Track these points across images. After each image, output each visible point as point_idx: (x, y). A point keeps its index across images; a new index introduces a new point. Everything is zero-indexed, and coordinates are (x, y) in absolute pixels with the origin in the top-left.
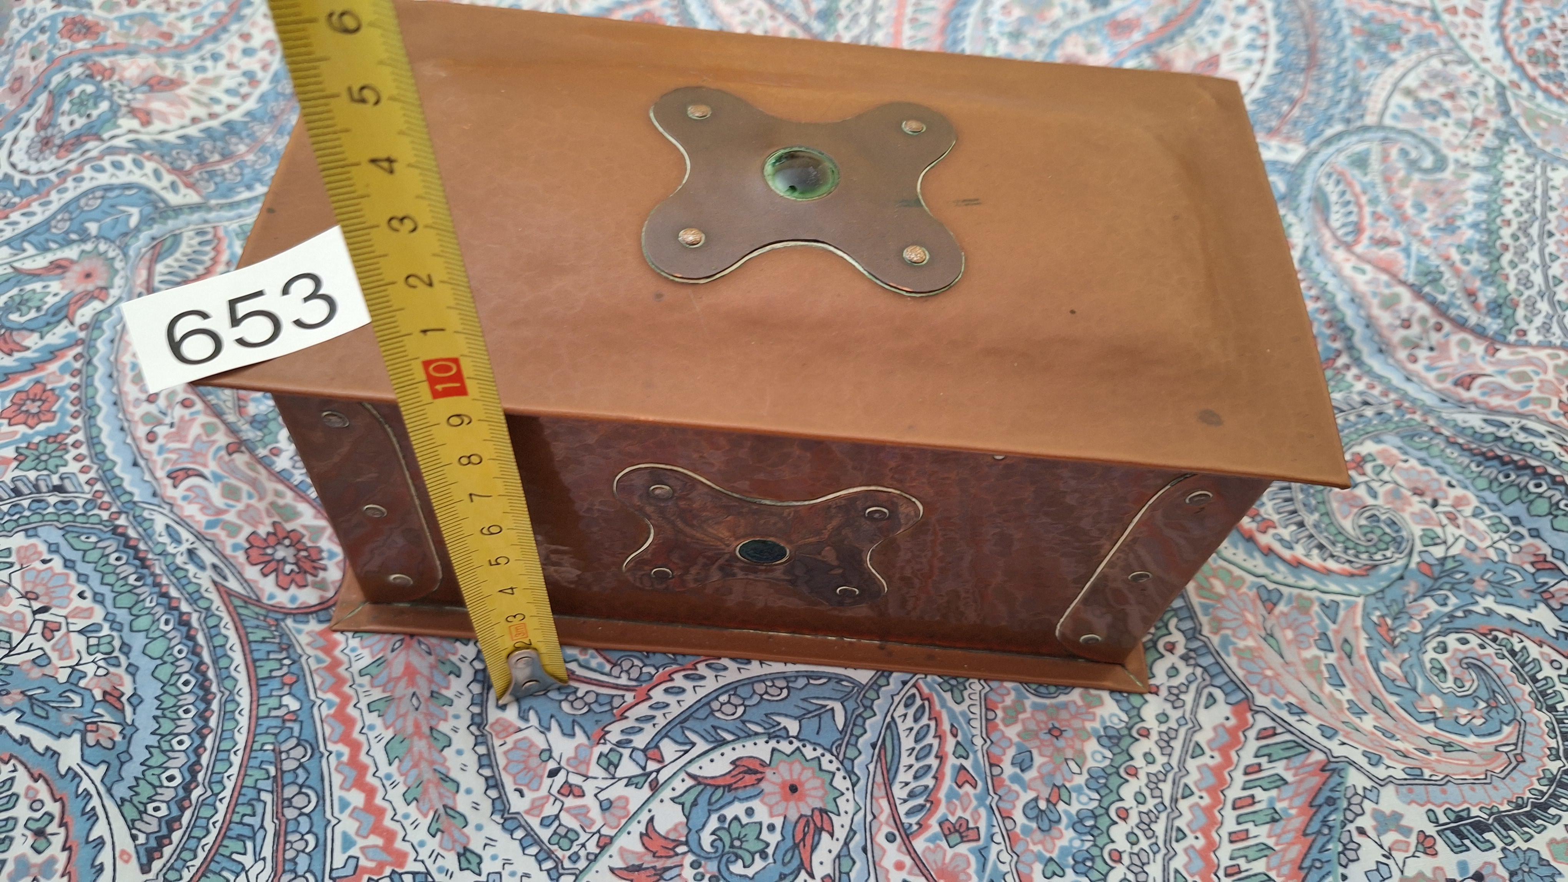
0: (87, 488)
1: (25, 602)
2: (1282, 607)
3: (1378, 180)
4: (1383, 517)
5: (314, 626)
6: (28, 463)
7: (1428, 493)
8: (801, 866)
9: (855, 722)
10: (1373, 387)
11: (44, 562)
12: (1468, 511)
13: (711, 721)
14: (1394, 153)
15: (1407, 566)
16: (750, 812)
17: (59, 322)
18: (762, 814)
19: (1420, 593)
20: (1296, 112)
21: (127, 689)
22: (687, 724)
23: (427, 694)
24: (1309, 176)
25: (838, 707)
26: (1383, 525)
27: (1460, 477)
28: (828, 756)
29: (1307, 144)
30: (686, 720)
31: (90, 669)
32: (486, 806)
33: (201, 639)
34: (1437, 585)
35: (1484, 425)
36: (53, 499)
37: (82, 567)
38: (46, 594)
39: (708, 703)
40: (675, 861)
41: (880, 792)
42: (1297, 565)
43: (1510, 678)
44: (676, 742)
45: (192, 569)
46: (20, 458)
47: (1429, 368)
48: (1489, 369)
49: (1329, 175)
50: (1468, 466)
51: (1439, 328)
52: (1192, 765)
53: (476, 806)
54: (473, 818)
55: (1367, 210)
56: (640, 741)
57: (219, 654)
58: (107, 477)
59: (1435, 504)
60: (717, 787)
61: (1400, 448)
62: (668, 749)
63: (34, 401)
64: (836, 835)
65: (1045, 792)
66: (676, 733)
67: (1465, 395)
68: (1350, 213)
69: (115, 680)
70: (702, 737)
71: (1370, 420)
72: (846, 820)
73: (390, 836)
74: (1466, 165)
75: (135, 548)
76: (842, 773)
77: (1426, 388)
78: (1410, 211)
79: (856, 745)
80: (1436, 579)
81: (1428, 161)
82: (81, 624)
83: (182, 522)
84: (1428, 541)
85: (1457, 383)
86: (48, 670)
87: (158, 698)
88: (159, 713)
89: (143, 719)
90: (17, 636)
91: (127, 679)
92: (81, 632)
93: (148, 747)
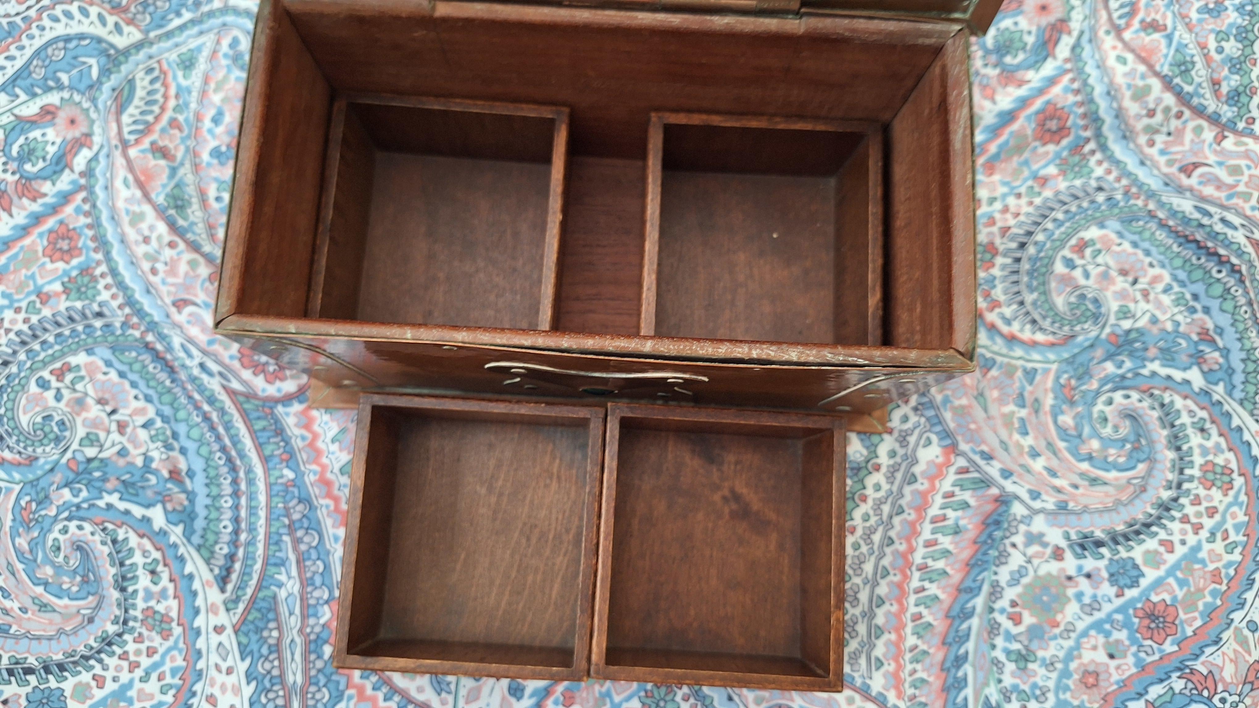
0: (119, 312)
1: (100, 407)
2: (994, 372)
4: (1089, 296)
5: (297, 407)
6: (73, 295)
7: (1131, 273)
10: (1110, 173)
11: (105, 374)
12: (1160, 288)
15: (1098, 336)
17: (63, 170)
19: (1104, 357)
21: (183, 466)
26: (1087, 303)
31: (155, 454)
34: (1118, 352)
35: (1192, 211)
36: (98, 324)
37: (131, 377)
38: (113, 398)
42: (1012, 339)
43: (1154, 426)
45: (205, 377)
46: (67, 291)
47: (1163, 153)
48: (1211, 160)
50: (1170, 247)
51: (1179, 115)
52: (907, 490)
57: (236, 441)
58: (132, 303)
59: (1135, 282)
61: (1118, 233)
63: (63, 239)
67: (1185, 181)
69: (175, 461)
71: (1100, 205)
75: (163, 359)
77: (1156, 172)
80: (1119, 347)
82: (141, 420)
83: (191, 341)
84: (1120, 315)
85: (1181, 170)
86: (129, 459)
87: (205, 470)
88: (208, 481)
89: (198, 485)
90: (102, 435)
91: (181, 459)
92: (144, 426)
93: (207, 507)
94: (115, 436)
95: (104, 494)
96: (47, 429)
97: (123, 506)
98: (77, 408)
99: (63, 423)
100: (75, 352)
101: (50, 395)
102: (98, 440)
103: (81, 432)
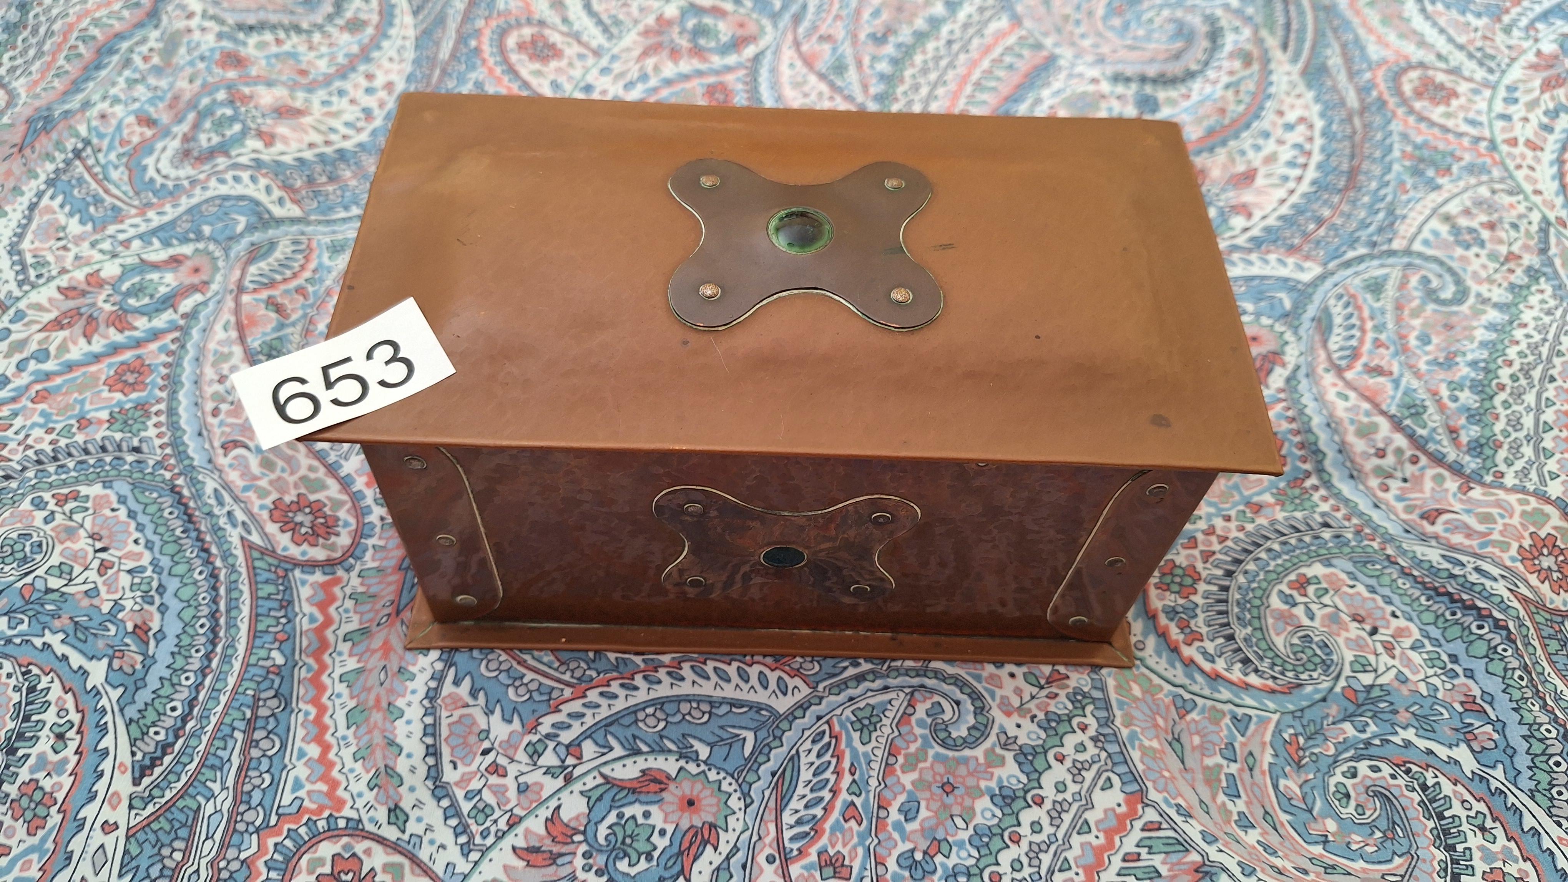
0: (159, 451)
1: (90, 541)
2: (1194, 716)
3: (1389, 307)
4: (1316, 639)
6: (117, 426)
7: (1369, 621)
8: (681, 872)
9: (762, 750)
10: (1338, 510)
11: (113, 510)
12: (1407, 643)
13: (633, 730)
14: (1414, 280)
15: (1331, 689)
16: (647, 815)
17: (165, 309)
18: (657, 818)
19: (1341, 717)
20: (1322, 232)
21: (155, 626)
22: (612, 729)
23: (396, 669)
24: (1317, 298)
25: (750, 736)
26: (1314, 646)
27: (1408, 609)
28: (729, 779)
29: (1325, 264)
30: (611, 724)
31: (128, 604)
32: (422, 771)
33: (222, 591)
34: (1360, 711)
35: (1441, 560)
36: (130, 458)
37: (142, 519)
38: (109, 537)
39: (635, 712)
40: (570, 847)
41: (770, 816)
43: (1415, 812)
44: (597, 743)
45: (228, 528)
46: (112, 420)
47: (1399, 499)
48: (1457, 507)
49: (1340, 297)
50: (1418, 599)
51: (1414, 460)
52: (1076, 840)
53: (413, 770)
54: (408, 779)
55: (1370, 336)
56: (566, 737)
57: (233, 606)
58: (177, 445)
59: (1374, 631)
60: (623, 788)
61: (1348, 573)
62: (589, 749)
63: (132, 372)
64: (719, 849)
65: (924, 845)
66: (599, 736)
67: (1429, 528)
68: (1352, 336)
69: (147, 616)
70: (622, 744)
71: (1326, 542)
72: (732, 837)
73: (334, 785)
74: (1485, 301)
75: (186, 506)
76: (738, 794)
77: (1393, 517)
78: (1413, 342)
79: (757, 771)
80: (1359, 706)
81: (1447, 294)
82: (130, 565)
83: (228, 487)
84: (1358, 667)
85: (1423, 517)
86: (96, 602)
87: (178, 636)
88: (176, 650)
89: (163, 653)
90: (77, 569)
91: (157, 617)
92: (129, 572)
93: (161, 678)
94: (92, 575)
95: (47, 631)
96: (18, 547)
97: (60, 649)
98: (63, 536)
99: (40, 545)
100: (90, 483)
101: (40, 515)
102: (70, 573)
103: (55, 560)
